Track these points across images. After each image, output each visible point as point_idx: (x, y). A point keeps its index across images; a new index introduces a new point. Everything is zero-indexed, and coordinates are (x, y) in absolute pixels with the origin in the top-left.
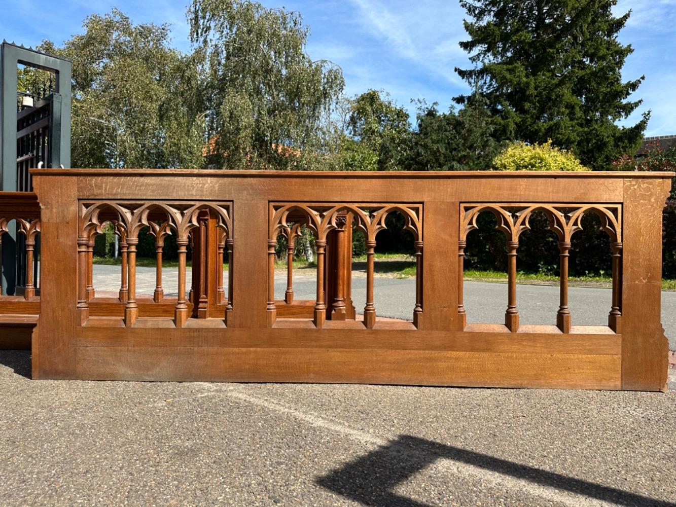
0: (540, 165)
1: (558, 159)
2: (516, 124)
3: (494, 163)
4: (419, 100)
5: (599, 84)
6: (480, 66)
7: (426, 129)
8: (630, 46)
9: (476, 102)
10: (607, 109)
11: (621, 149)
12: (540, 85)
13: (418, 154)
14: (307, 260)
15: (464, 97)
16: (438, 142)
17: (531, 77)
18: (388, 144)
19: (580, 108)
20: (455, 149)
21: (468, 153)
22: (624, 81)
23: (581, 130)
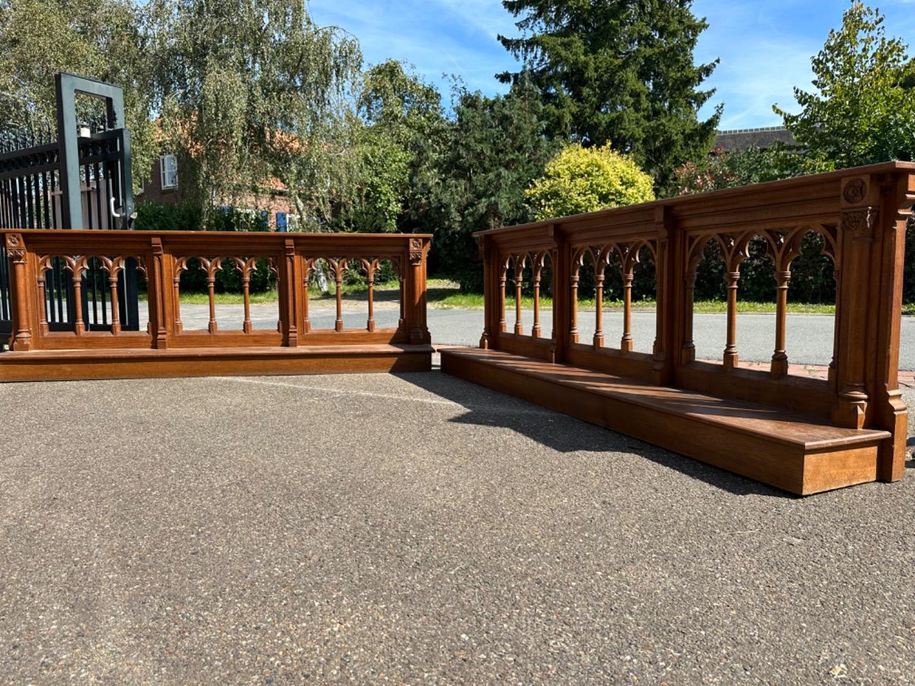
0: (598, 173)
1: (618, 165)
2: (573, 115)
3: (546, 170)
4: (453, 76)
5: (668, 66)
6: (529, 35)
7: (467, 124)
8: (704, 20)
9: (526, 90)
10: (677, 99)
11: (691, 149)
12: (600, 65)
13: (459, 157)
14: (320, 289)
15: (510, 74)
16: (480, 141)
17: (591, 56)
18: (422, 142)
19: (647, 96)
20: (502, 151)
21: (517, 156)
22: (697, 64)
23: (647, 124)
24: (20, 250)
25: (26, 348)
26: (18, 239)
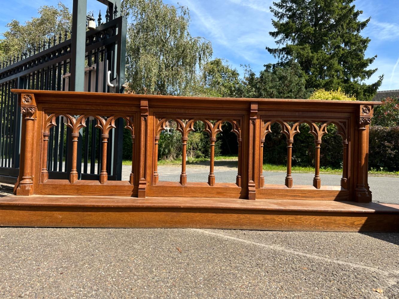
4: (245, 65)
5: (353, 59)
6: (281, 46)
8: (368, 38)
9: (292, 65)
10: (357, 73)
11: (367, 97)
12: (319, 58)
15: (271, 65)
17: (315, 53)
20: (281, 92)
21: (291, 95)
22: (365, 58)
24: (31, 108)
25: (27, 193)
26: (31, 98)
